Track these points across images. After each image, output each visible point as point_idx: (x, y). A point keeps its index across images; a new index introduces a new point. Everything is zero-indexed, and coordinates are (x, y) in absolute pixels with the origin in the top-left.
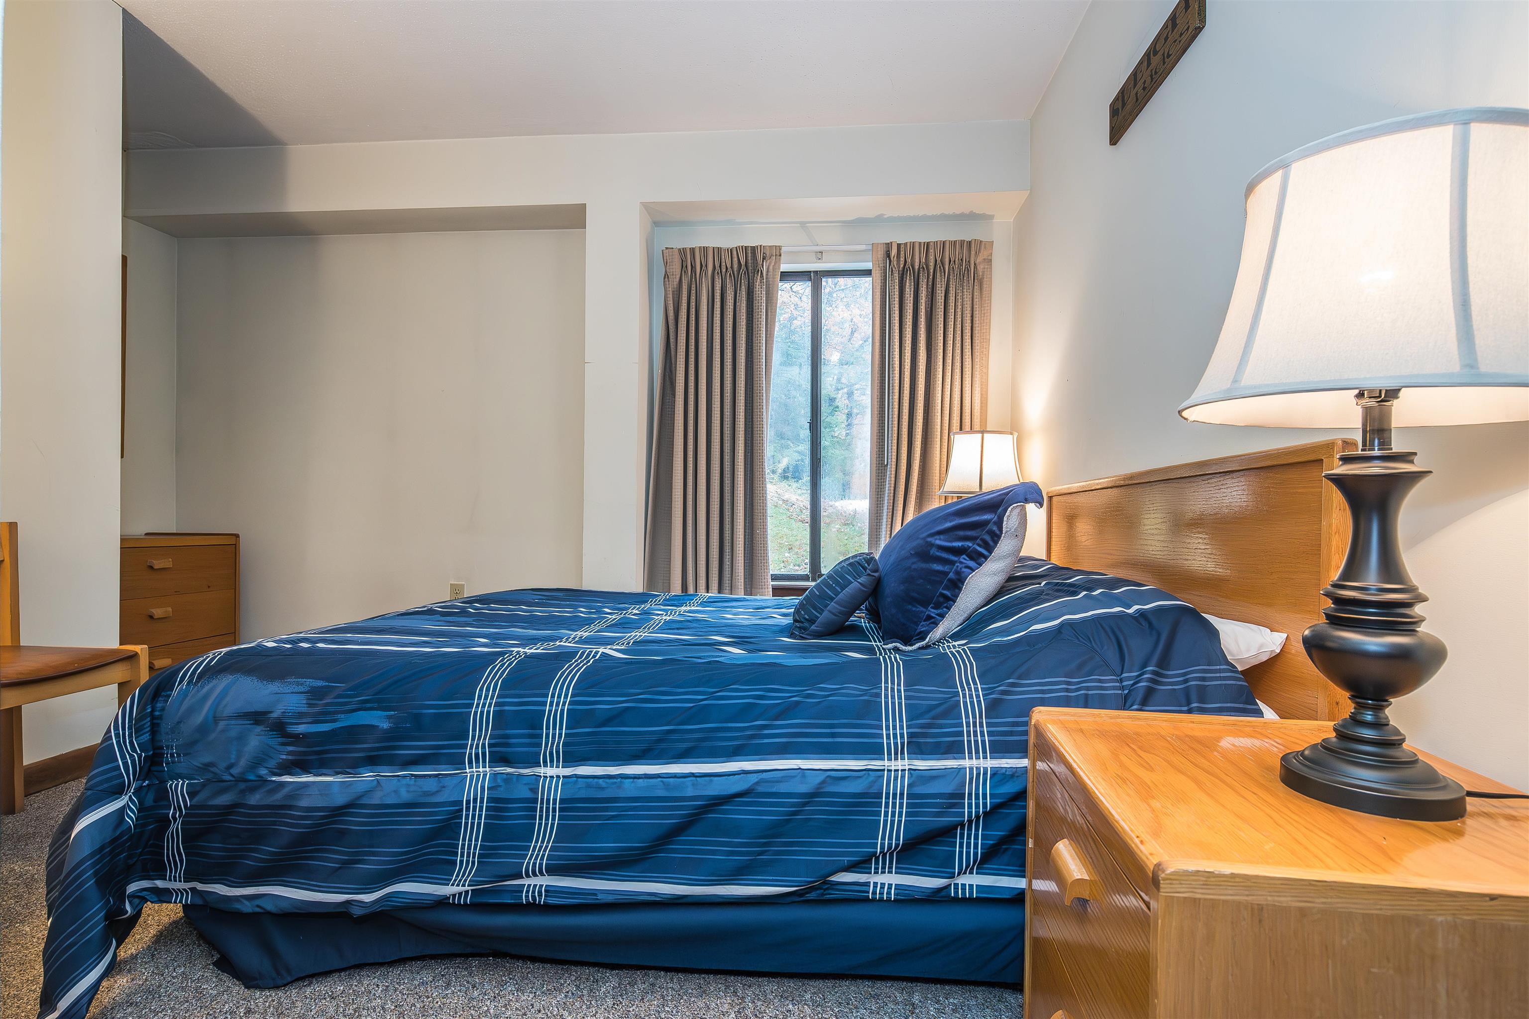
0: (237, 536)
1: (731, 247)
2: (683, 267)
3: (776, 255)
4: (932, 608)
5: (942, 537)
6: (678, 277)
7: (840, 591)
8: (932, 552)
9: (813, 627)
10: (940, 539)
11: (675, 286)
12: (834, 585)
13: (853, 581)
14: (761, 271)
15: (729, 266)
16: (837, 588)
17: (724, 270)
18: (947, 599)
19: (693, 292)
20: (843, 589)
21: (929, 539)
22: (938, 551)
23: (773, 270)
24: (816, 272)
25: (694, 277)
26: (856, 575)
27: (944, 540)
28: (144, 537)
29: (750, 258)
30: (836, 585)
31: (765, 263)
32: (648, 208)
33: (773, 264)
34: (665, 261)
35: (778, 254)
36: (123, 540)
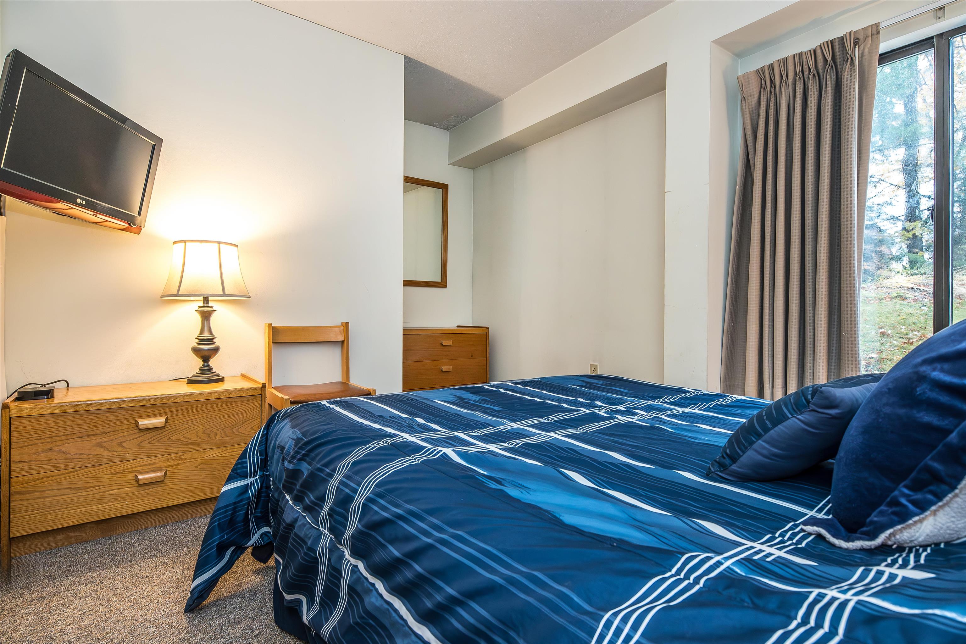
0: (487, 328)
1: (813, 47)
2: (762, 86)
3: (872, 35)
4: (906, 487)
5: (946, 366)
6: (756, 96)
7: (770, 426)
8: (919, 390)
9: (734, 467)
10: (942, 370)
11: (753, 106)
12: (765, 418)
13: (790, 416)
14: (852, 58)
15: (812, 66)
16: (767, 422)
17: (806, 73)
18: (937, 478)
19: (772, 105)
20: (775, 425)
21: (924, 369)
22: (931, 390)
23: (869, 53)
24: (941, 35)
25: (773, 91)
26: (795, 408)
27: (949, 373)
28: (456, 328)
29: (837, 50)
30: (767, 419)
31: (857, 49)
32: (719, 42)
33: (869, 46)
34: (741, 85)
35: (875, 33)
36: (405, 330)
